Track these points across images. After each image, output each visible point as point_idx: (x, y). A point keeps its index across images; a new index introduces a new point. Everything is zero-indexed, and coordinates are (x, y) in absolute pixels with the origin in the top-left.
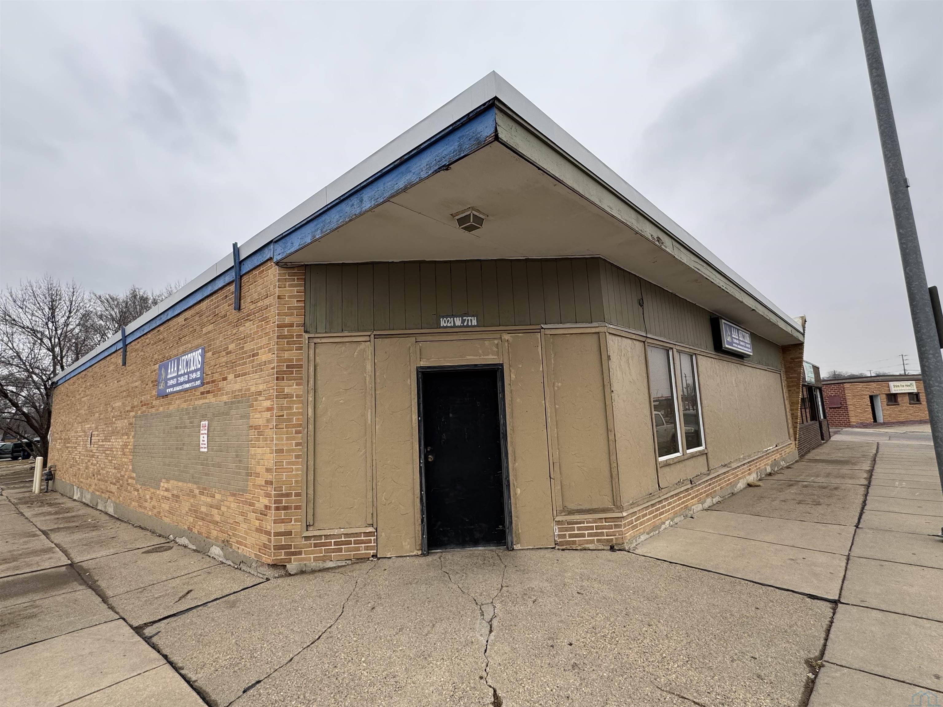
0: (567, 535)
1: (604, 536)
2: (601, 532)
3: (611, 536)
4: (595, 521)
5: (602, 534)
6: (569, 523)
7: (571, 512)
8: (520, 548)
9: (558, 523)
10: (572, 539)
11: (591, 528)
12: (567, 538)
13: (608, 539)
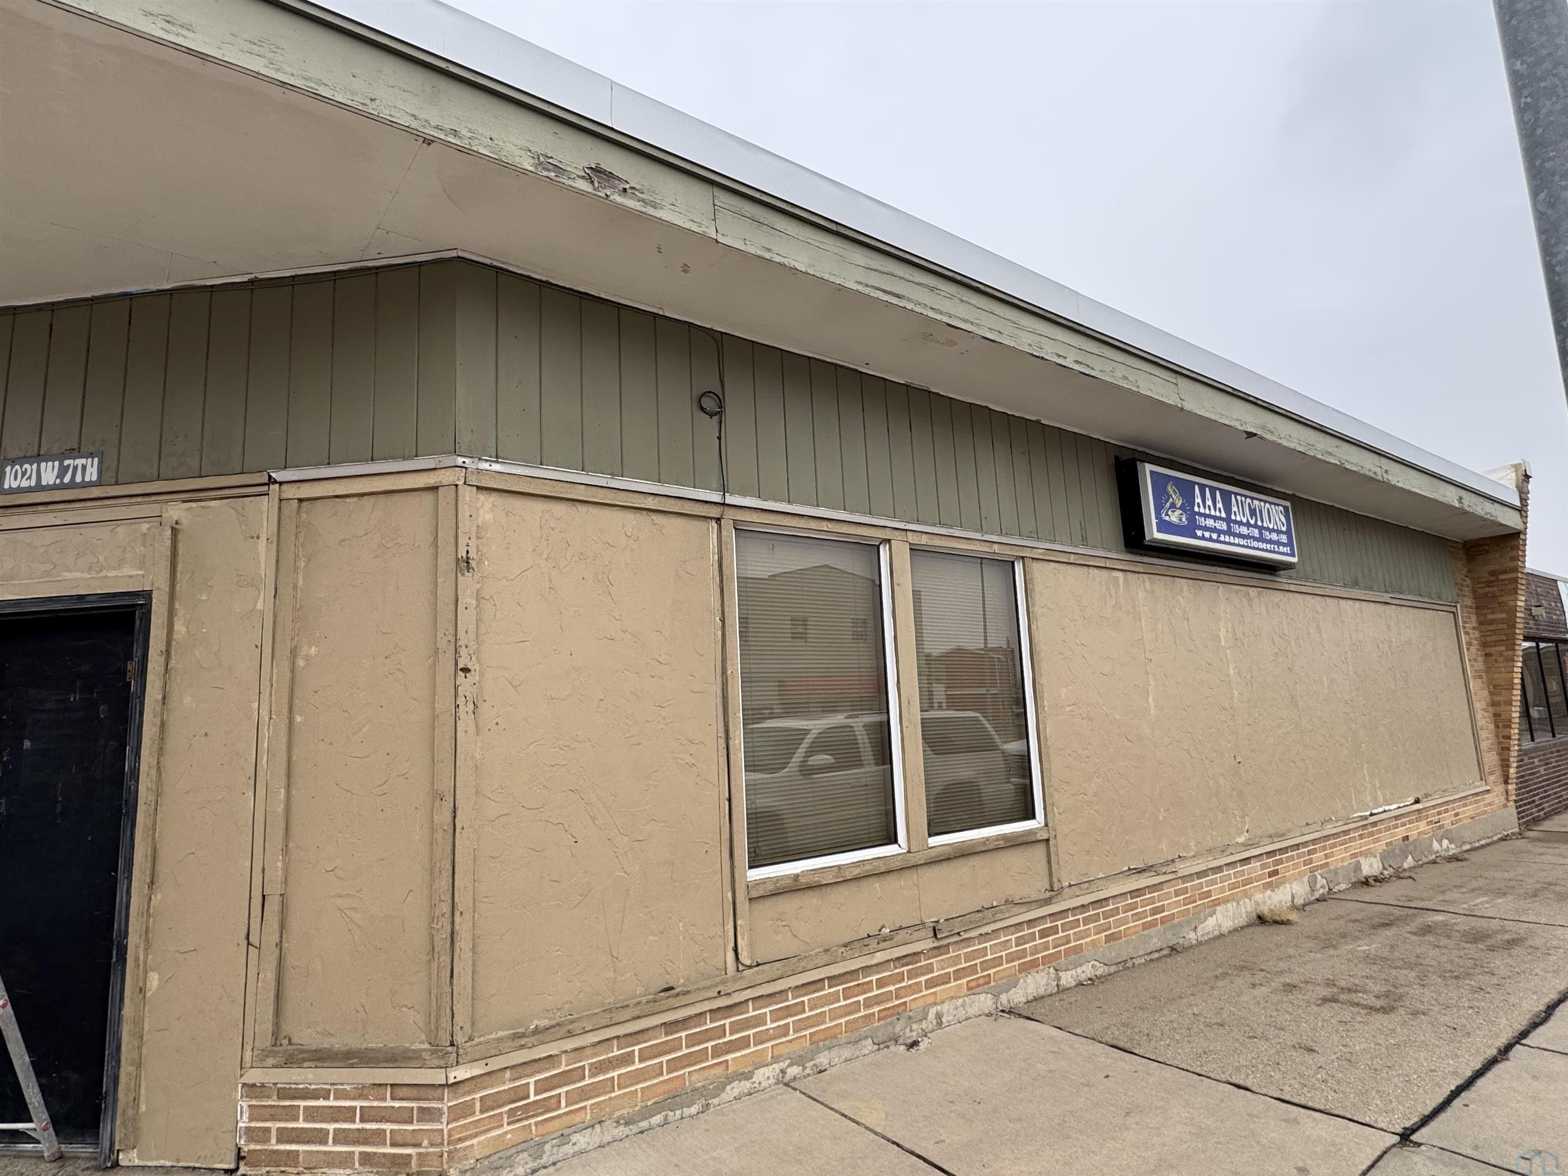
0: (274, 1133)
1: (384, 1144)
2: (374, 1132)
3: (404, 1145)
4: (361, 1092)
5: (377, 1137)
6: (283, 1094)
7: (292, 1060)
8: (137, 1162)
9: (251, 1089)
10: (288, 1147)
11: (348, 1114)
12: (274, 1141)
13: (394, 1155)
